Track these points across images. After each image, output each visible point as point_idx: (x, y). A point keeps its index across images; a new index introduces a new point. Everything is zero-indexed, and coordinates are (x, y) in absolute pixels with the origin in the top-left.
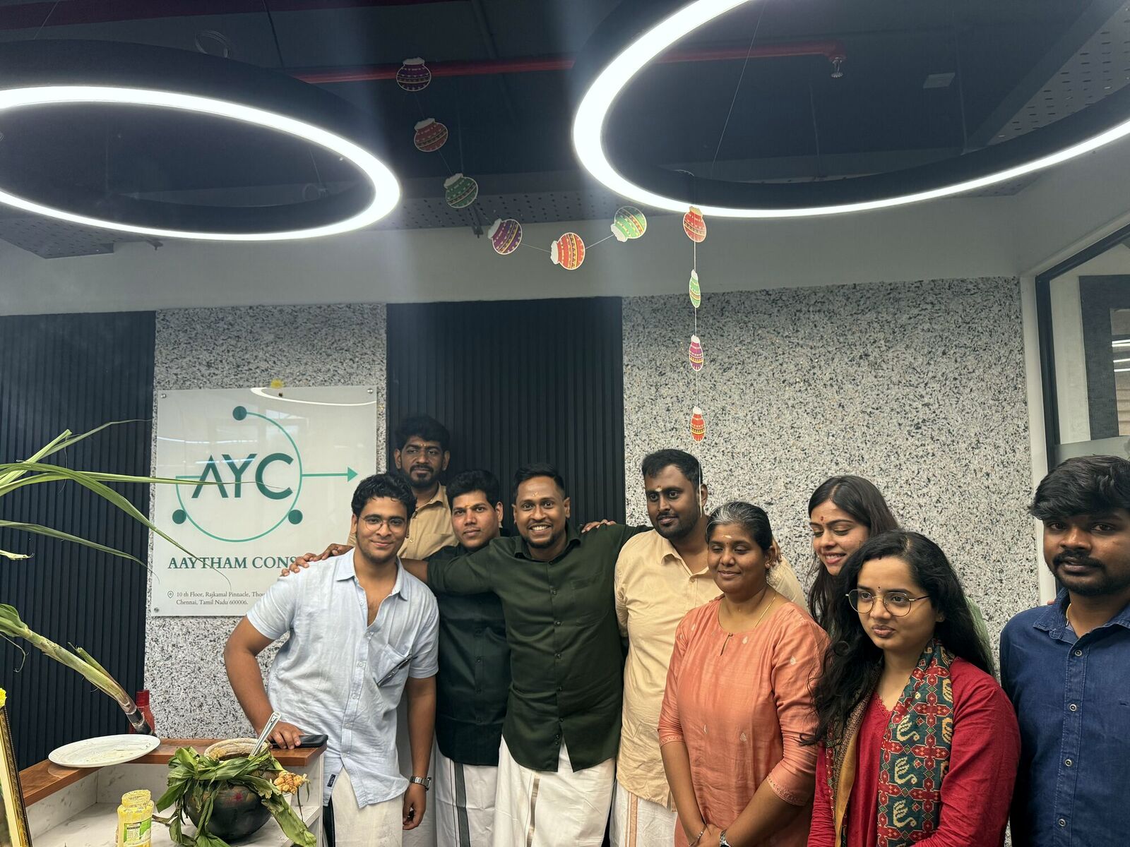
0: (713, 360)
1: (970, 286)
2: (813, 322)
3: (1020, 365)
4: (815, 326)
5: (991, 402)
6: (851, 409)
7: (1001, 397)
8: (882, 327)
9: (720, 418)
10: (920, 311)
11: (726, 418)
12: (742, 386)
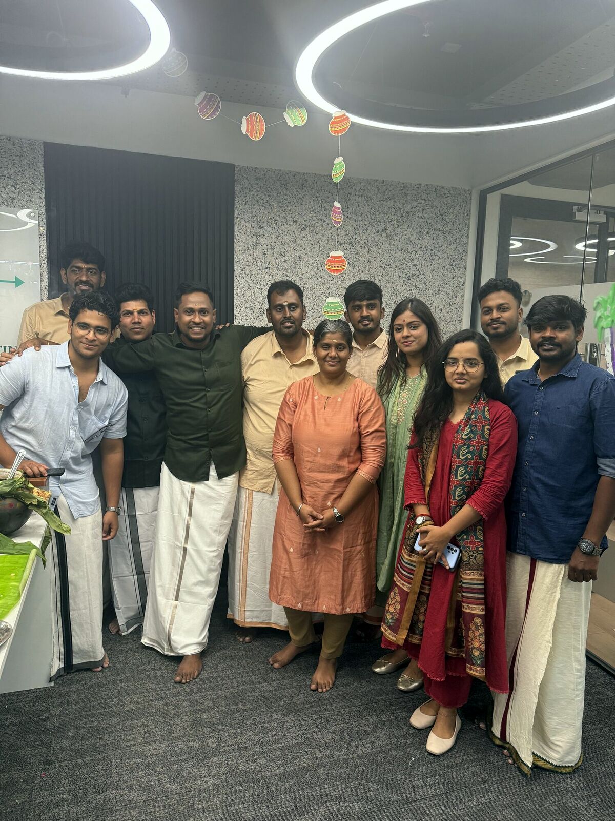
0: (295, 222)
1: (446, 192)
2: (358, 203)
3: (466, 245)
4: (359, 206)
5: (448, 266)
6: (374, 264)
7: (454, 263)
8: (396, 211)
9: (298, 263)
10: (418, 204)
11: (301, 263)
12: (312, 242)
